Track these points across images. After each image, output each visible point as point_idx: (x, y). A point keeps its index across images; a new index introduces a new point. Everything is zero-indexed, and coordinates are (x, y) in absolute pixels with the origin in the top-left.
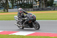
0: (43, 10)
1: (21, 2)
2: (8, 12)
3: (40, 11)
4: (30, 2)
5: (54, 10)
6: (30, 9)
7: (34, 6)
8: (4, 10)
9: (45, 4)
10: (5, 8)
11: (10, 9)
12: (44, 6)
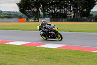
0: (77, 20)
1: (53, 11)
2: (38, 21)
3: (75, 21)
4: (63, 11)
5: (90, 21)
6: (64, 19)
7: (68, 15)
8: (35, 20)
9: (81, 14)
10: (36, 17)
11: (41, 18)
12: (79, 16)
